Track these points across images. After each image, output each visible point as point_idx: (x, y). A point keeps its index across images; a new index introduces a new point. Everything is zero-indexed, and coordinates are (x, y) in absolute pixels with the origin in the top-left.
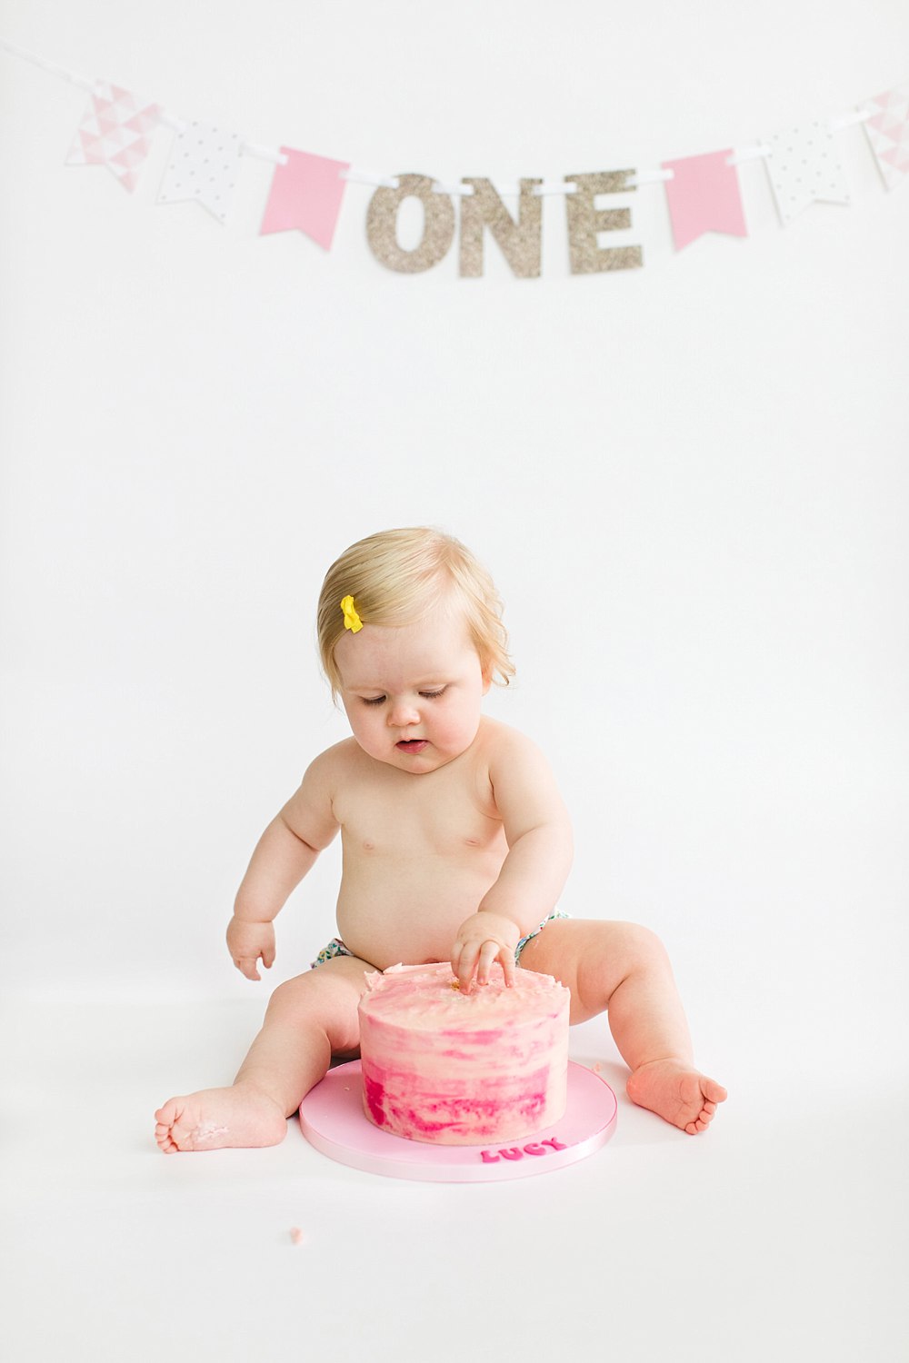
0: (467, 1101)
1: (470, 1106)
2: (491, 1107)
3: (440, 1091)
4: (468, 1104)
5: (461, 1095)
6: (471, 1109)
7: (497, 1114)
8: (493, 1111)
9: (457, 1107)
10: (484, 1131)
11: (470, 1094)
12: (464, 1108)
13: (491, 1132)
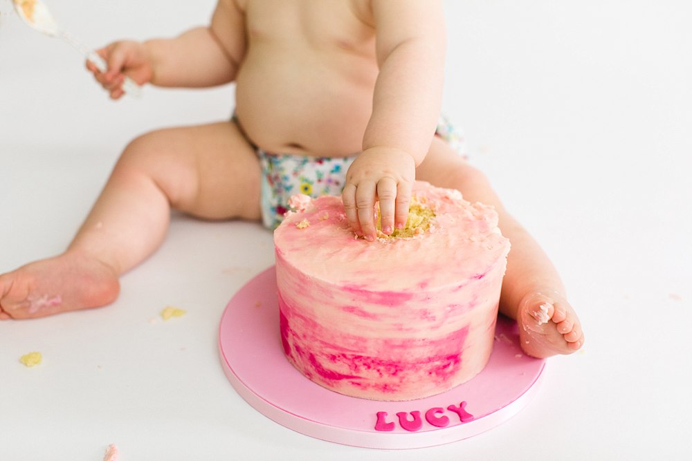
0: (368, 358)
1: (370, 363)
2: (395, 368)
3: (340, 343)
4: (369, 361)
5: (362, 352)
6: (372, 365)
7: (400, 374)
8: (397, 371)
9: (357, 362)
10: (385, 388)
11: (372, 352)
12: (365, 364)
13: (393, 391)
